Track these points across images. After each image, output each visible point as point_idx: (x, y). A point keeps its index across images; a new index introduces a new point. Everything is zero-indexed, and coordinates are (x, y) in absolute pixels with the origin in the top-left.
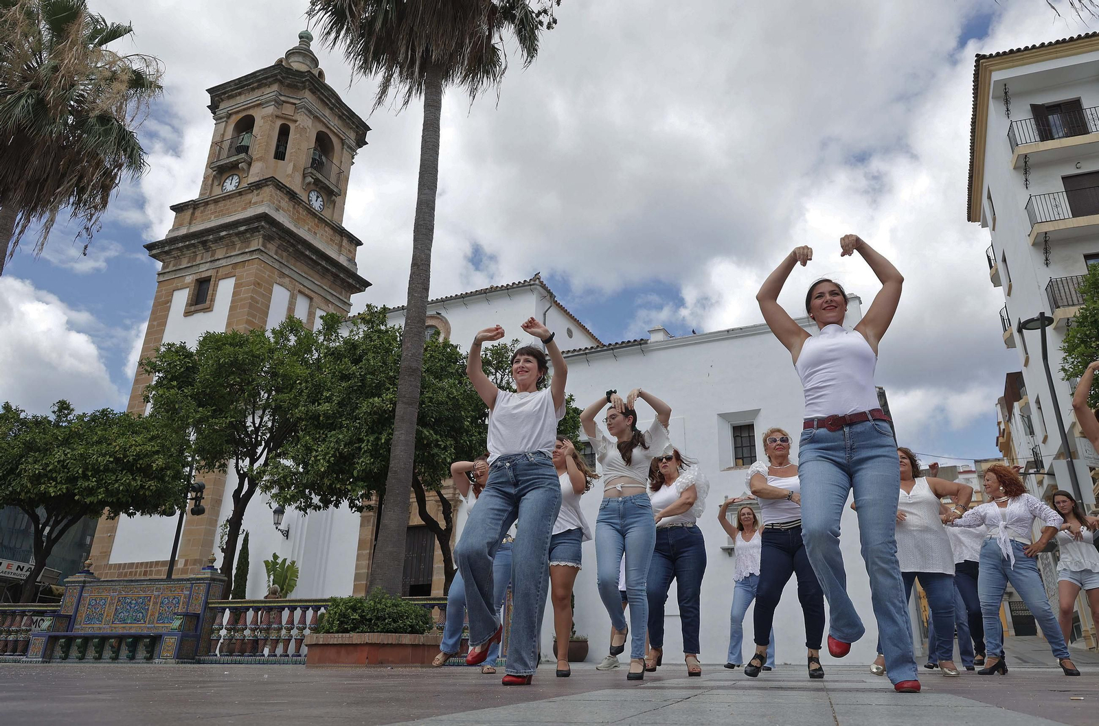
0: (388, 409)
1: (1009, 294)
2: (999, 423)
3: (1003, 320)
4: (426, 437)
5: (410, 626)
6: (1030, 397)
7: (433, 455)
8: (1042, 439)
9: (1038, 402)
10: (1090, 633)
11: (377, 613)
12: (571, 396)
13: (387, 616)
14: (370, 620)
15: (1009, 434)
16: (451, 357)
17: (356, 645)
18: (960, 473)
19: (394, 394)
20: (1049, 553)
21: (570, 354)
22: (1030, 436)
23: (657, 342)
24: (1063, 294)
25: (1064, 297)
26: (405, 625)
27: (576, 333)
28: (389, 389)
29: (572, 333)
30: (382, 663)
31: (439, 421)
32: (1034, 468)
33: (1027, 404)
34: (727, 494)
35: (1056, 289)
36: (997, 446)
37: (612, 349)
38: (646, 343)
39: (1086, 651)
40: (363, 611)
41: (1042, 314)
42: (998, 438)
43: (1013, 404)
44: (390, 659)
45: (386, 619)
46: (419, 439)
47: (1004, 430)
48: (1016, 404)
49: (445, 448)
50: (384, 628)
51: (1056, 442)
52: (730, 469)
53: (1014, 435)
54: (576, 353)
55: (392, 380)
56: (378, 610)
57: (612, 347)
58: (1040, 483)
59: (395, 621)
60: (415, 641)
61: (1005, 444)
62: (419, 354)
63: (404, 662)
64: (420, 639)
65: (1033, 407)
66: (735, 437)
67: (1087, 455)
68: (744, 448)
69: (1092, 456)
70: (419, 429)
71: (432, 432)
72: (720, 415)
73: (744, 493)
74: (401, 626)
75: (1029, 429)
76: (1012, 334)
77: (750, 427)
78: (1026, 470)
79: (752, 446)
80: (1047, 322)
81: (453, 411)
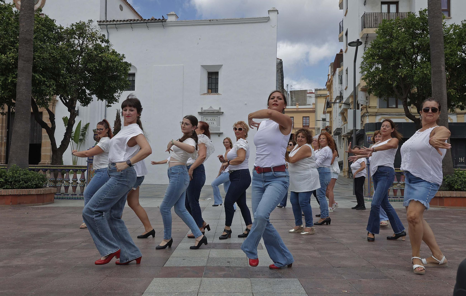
0: (12, 62)
1: (345, 15)
2: (329, 75)
3: (340, 27)
4: (37, 79)
5: (35, 185)
6: (344, 68)
7: (43, 90)
8: (345, 88)
9: (347, 70)
10: (346, 170)
11: (15, 178)
12: (123, 55)
13: (21, 180)
14: (11, 182)
15: (332, 81)
16: (50, 27)
17: (4, 195)
18: (308, 93)
19: (15, 53)
20: (337, 136)
21: (121, 23)
22: (340, 85)
23: (171, 22)
24: (368, 21)
25: (368, 23)
26: (32, 184)
27: (125, 7)
28: (11, 49)
29: (122, 8)
30: (20, 204)
31: (45, 69)
32: (339, 99)
33: (342, 70)
34: (202, 107)
35: (366, 18)
36: (326, 86)
37: (146, 23)
38: (166, 22)
39: (343, 177)
40: (6, 177)
41: (358, 39)
42: (327, 82)
43: (336, 69)
44: (24, 202)
45: (21, 181)
46: (34, 80)
47: (330, 79)
48: (338, 69)
49: (50, 86)
50: (20, 186)
51: (351, 90)
52: (205, 94)
53: (334, 82)
54: (125, 22)
55: (13, 43)
56: (15, 177)
57: (146, 21)
58: (340, 107)
59: (26, 182)
60: (38, 192)
61: (329, 86)
62: (31, 30)
63: (32, 202)
64: (41, 191)
65: (345, 72)
66: (209, 78)
67: (361, 99)
68: (213, 84)
69: (363, 100)
70: (34, 74)
71: (41, 76)
72: (202, 66)
73: (211, 107)
74: (30, 185)
75: (341, 81)
76: (342, 35)
77: (217, 73)
78: (336, 100)
79: (217, 83)
80: (359, 44)
81: (54, 64)
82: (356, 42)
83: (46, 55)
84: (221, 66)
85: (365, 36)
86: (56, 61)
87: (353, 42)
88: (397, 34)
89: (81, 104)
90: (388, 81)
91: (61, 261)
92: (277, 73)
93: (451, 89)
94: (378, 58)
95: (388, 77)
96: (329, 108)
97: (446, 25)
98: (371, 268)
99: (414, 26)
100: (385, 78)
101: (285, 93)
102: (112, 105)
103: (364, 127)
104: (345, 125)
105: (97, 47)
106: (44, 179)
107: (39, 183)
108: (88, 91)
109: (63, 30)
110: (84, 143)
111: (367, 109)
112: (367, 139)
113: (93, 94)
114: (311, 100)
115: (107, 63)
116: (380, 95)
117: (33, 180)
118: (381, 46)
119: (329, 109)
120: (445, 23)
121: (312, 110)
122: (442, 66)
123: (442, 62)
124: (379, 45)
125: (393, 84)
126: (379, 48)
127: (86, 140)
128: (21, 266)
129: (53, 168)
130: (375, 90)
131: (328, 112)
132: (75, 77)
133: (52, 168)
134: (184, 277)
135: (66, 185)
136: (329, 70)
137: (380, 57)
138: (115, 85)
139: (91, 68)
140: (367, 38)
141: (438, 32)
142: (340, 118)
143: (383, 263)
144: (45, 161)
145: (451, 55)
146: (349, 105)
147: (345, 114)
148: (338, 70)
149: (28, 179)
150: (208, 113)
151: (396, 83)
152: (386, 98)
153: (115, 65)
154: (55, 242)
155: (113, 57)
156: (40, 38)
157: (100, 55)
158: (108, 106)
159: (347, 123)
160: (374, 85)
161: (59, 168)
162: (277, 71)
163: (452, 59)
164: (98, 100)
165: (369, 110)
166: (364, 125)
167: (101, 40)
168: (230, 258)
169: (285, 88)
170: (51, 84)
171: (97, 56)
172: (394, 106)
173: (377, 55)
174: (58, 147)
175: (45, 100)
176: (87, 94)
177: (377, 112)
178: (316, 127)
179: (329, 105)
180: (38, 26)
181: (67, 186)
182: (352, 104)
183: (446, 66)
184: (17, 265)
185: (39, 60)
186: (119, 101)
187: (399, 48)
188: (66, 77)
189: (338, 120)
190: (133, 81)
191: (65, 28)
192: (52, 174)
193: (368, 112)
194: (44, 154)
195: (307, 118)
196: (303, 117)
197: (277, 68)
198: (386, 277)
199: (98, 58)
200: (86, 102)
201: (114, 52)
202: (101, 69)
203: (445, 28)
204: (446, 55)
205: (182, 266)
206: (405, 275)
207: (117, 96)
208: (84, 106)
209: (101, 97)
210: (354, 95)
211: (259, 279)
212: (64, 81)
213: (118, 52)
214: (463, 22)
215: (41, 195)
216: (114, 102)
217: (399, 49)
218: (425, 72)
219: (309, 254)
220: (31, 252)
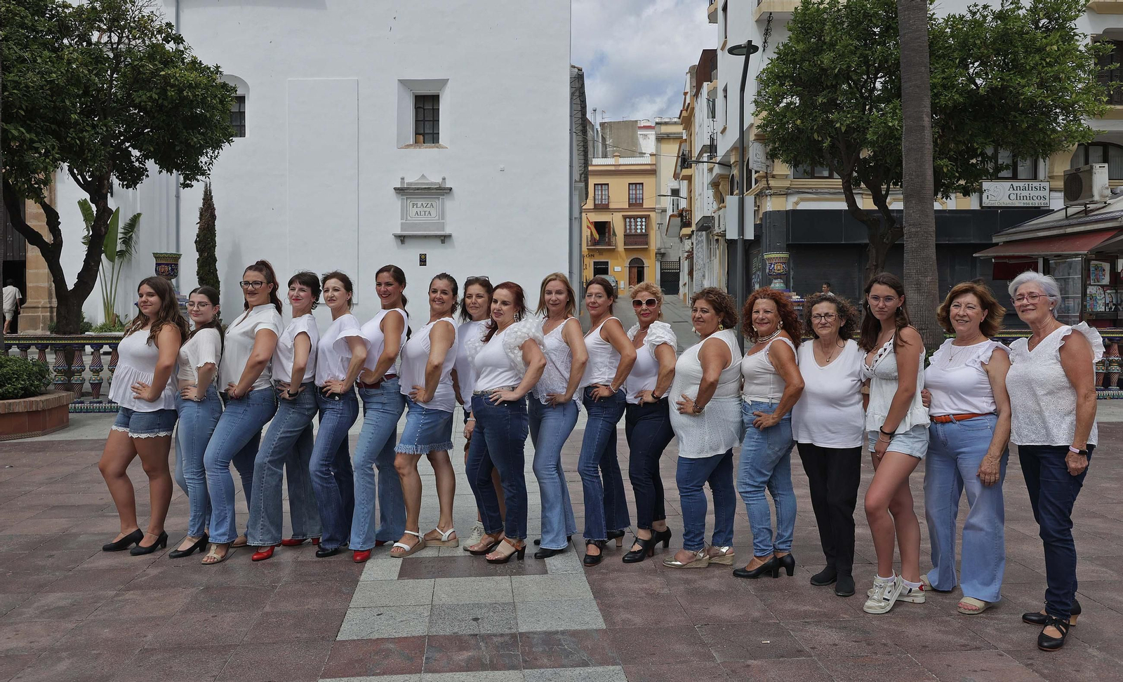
2: (686, 94)
4: (14, 137)
5: (22, 389)
6: (720, 83)
8: (721, 129)
9: (725, 90)
12: (218, 67)
18: (640, 128)
20: (704, 233)
22: (711, 120)
26: (15, 389)
31: (32, 113)
32: (708, 153)
33: (715, 89)
34: (404, 176)
36: (679, 117)
41: (750, 42)
42: (682, 111)
43: (703, 83)
46: (5, 139)
47: (689, 104)
48: (705, 84)
51: (733, 136)
52: (408, 146)
53: (697, 111)
58: (711, 170)
60: (31, 407)
61: (687, 120)
65: (720, 94)
66: (417, 108)
67: (755, 159)
68: (426, 123)
69: (759, 160)
70: (5, 127)
71: (22, 129)
72: (402, 82)
73: (423, 175)
74: (10, 390)
75: (712, 113)
76: (716, 9)
77: (435, 99)
78: (700, 154)
79: (435, 121)
80: (752, 51)
81: (52, 98)
82: (745, 47)
83: (32, 78)
84: (444, 82)
85: (766, 17)
86: (56, 90)
87: (739, 47)
88: (833, 37)
89: (121, 183)
90: (812, 134)
91: (106, 633)
92: (571, 99)
93: (943, 159)
94: (791, 83)
95: (813, 126)
96: (687, 168)
97: (935, 19)
98: (769, 624)
99: (869, 20)
100: (807, 128)
101: (590, 128)
102: (194, 183)
103: (761, 219)
104: (721, 212)
105: (155, 52)
106: (42, 371)
107: (32, 385)
108: (136, 153)
109: (71, 9)
110: (130, 260)
111: (767, 181)
112: (767, 268)
113: (147, 157)
114: (648, 143)
115: (181, 91)
116: (795, 163)
117: (17, 379)
118: (798, 57)
119: (686, 172)
120: (934, 14)
121: (649, 167)
122: (924, 116)
123: (925, 107)
124: (793, 55)
125: (822, 142)
126: (794, 61)
127: (133, 252)
128: (17, 653)
129: (61, 342)
130: (784, 151)
131: (685, 178)
132: (105, 126)
133: (58, 342)
134: (384, 674)
135: (94, 380)
136: (687, 83)
137: (797, 82)
138: (201, 139)
139: (143, 104)
140: (769, 21)
141: (918, 42)
142: (711, 193)
143: (794, 607)
144: (36, 302)
145: (944, 87)
146: (730, 166)
147: (720, 187)
148: (706, 86)
149: (4, 376)
150: (418, 189)
151: (829, 139)
152: (809, 169)
153: (198, 95)
154: (86, 566)
155: (192, 76)
156: (17, 39)
157: (163, 73)
158: (185, 186)
159: (725, 207)
160: (783, 141)
161: (77, 342)
162: (572, 94)
163: (946, 96)
164: (160, 172)
165: (772, 183)
166: (761, 216)
167: (163, 35)
168: (479, 606)
169: (589, 116)
170: (48, 147)
171: (154, 74)
172: (826, 173)
173: (790, 77)
174: (70, 286)
175: (35, 184)
176: (134, 160)
177: (788, 187)
178: (657, 207)
179: (685, 161)
180: (9, 7)
181: (97, 382)
182: (735, 166)
183: (932, 117)
184: (8, 650)
185: (16, 91)
186: (209, 174)
187: (835, 68)
188: (84, 127)
189: (705, 198)
190: (242, 115)
191: (75, 5)
192: (61, 354)
193: (769, 188)
194: (35, 284)
195: (638, 188)
196: (629, 184)
197: (571, 87)
198: (800, 652)
199: (157, 80)
200: (133, 177)
201: (195, 65)
202: (166, 103)
203: (933, 24)
204: (934, 86)
205: (377, 637)
206: (837, 642)
207: (206, 163)
208: (127, 188)
209: (167, 164)
210: (741, 147)
211: (542, 670)
212: (80, 139)
213: (205, 63)
214: (971, 8)
215: (37, 412)
216: (199, 177)
217: (836, 71)
218: (890, 124)
219: (645, 585)
220: (36, 605)
